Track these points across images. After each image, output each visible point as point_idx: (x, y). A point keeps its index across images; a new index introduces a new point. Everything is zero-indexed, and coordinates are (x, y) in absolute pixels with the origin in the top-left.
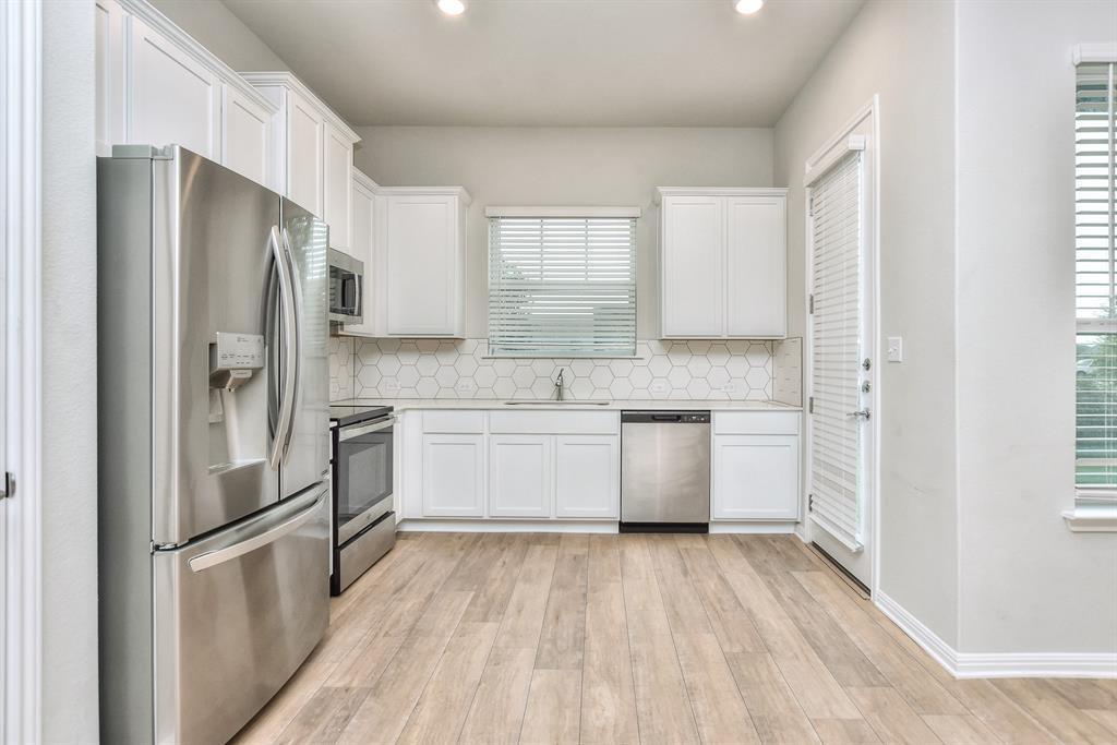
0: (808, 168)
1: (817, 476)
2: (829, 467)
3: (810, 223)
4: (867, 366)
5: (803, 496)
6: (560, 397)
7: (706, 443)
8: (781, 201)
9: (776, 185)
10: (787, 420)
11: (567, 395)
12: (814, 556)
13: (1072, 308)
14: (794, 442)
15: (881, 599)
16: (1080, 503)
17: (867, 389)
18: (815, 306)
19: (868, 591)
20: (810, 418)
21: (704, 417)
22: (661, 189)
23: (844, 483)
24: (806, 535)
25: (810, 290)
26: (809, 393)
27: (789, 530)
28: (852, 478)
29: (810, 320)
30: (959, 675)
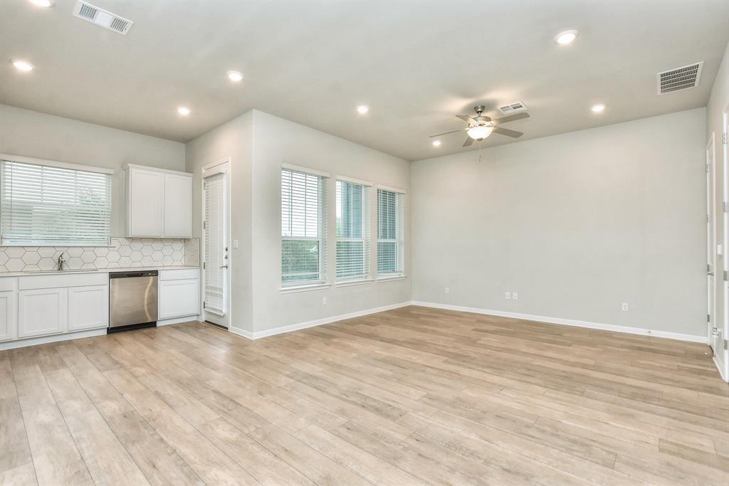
0: (204, 171)
1: (207, 293)
2: (212, 288)
3: (204, 192)
4: (227, 250)
5: (201, 303)
6: (60, 268)
7: (155, 285)
8: (190, 179)
9: (186, 172)
10: (193, 273)
11: (65, 268)
12: (207, 324)
13: (281, 233)
14: (197, 282)
15: (232, 329)
16: (283, 287)
17: (226, 258)
18: (206, 226)
19: (227, 328)
20: (204, 270)
21: (155, 273)
22: (129, 165)
23: (218, 292)
24: (203, 318)
25: (204, 219)
26: (204, 260)
27: (195, 319)
28: (221, 290)
29: (204, 231)
30: (253, 339)
